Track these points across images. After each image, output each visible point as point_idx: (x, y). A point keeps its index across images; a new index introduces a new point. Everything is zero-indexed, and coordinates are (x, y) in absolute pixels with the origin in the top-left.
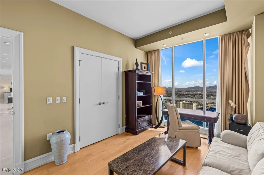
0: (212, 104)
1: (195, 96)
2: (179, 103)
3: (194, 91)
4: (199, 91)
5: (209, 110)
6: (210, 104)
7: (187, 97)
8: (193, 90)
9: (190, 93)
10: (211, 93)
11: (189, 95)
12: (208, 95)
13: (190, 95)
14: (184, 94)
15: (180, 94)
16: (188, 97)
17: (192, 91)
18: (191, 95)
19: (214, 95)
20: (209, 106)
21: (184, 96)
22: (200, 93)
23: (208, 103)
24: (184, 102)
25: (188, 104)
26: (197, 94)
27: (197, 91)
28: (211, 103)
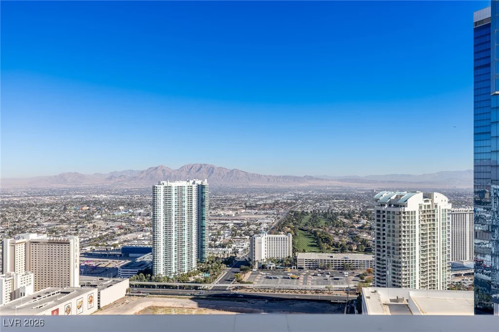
0: (126, 234)
1: (65, 209)
2: (13, 245)
3: (61, 192)
4: (77, 189)
5: (121, 255)
6: (119, 235)
7: (36, 214)
8: (55, 186)
9: (47, 200)
10: (116, 197)
11: (42, 205)
12: (110, 202)
13: (48, 205)
14: (21, 206)
15: (7, 206)
16: (39, 215)
17: (51, 193)
18: (52, 206)
19: (128, 204)
20: (117, 242)
21: (24, 213)
22: (82, 198)
23: (114, 233)
24: (34, 237)
25: (50, 243)
26: (72, 203)
27: (70, 189)
28: (123, 231)
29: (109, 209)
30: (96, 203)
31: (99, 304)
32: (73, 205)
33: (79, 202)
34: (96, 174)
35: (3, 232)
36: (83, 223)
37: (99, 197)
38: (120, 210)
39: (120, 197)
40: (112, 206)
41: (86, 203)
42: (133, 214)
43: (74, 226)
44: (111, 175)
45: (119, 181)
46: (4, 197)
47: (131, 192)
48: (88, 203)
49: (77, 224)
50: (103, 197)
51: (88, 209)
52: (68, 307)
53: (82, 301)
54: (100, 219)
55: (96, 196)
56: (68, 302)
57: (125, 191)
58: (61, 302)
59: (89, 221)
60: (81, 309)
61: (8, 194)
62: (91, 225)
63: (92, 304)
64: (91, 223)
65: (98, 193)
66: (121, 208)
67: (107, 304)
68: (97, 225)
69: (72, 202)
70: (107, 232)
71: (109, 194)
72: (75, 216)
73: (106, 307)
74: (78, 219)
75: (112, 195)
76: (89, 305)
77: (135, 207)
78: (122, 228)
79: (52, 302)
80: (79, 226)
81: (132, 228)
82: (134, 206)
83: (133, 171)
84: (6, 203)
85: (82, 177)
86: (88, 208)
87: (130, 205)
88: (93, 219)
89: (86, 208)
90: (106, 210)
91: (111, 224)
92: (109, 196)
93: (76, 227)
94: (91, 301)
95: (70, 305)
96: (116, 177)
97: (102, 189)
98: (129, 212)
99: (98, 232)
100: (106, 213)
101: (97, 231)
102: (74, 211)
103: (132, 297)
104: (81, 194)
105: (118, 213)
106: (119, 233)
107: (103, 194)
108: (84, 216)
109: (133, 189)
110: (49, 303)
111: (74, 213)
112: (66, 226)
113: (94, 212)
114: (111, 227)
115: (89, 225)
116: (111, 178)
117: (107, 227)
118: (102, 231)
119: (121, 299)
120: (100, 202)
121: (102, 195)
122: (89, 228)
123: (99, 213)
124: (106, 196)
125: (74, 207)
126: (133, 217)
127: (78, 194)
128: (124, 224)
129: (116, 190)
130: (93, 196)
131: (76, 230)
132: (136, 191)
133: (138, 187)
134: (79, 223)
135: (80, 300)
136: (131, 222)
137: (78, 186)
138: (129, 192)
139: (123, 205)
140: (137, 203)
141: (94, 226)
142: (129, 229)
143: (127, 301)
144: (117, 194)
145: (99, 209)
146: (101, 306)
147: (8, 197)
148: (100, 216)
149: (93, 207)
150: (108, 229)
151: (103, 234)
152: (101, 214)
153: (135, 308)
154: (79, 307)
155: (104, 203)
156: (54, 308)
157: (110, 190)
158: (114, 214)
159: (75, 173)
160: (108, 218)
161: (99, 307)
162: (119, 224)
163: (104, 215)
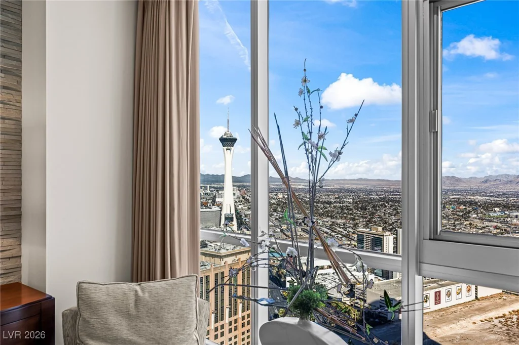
29: (485, 210)
30: (471, 203)
31: (476, 294)
32: (451, 204)
33: (457, 201)
34: (471, 178)
35: (396, 222)
36: (460, 220)
37: (475, 198)
38: (495, 211)
39: (495, 199)
40: (488, 206)
41: (462, 203)
42: (509, 216)
43: (453, 222)
44: (486, 179)
45: (494, 185)
46: (397, 195)
47: (507, 194)
48: (464, 203)
49: (455, 221)
50: (478, 198)
51: (465, 209)
52: (449, 291)
53: (461, 289)
54: (476, 219)
55: (472, 197)
56: (449, 287)
57: (501, 193)
58: (442, 286)
59: (466, 219)
60: (460, 295)
61: (400, 193)
62: (468, 223)
63: (470, 293)
64: (468, 221)
65: (474, 195)
66: (497, 209)
67: (484, 296)
68: (473, 223)
69: (450, 201)
70: (483, 230)
71: (484, 196)
72: (453, 214)
73: (484, 298)
74: (456, 216)
75: (487, 196)
76: (467, 293)
77: (512, 210)
78: (498, 229)
79: (435, 285)
80: (456, 223)
81: (508, 229)
82: (511, 208)
83: (509, 175)
84: (398, 199)
85: (458, 180)
86: (464, 207)
87: (506, 207)
88: (469, 217)
89: (462, 207)
90: (482, 210)
91: (487, 223)
92: (484, 198)
93: (454, 223)
94: (469, 291)
95: (450, 290)
96: (490, 181)
97: (477, 191)
98: (505, 214)
99: (475, 230)
100: (482, 213)
101: (474, 228)
102: (452, 210)
103: (509, 295)
104: (458, 195)
105: (494, 214)
106: (495, 232)
107: (478, 195)
108: (461, 214)
109: (508, 192)
110: (433, 285)
111: (452, 211)
112: (445, 222)
113: (469, 212)
114: (487, 226)
115: (466, 223)
116: (486, 182)
117: (483, 225)
118: (478, 229)
119: (498, 294)
120: (476, 203)
121: (477, 197)
122: (466, 225)
123: (475, 212)
124: (481, 198)
125: (452, 206)
126: (509, 219)
127: (455, 195)
128: (500, 225)
129: (491, 192)
130: (469, 197)
131: (454, 226)
132: (512, 194)
133: (513, 191)
134: (457, 220)
135: (459, 288)
136: (507, 223)
137: (455, 188)
138: (504, 194)
139: (499, 207)
140: (514, 206)
141: (471, 224)
142: (505, 230)
143: (504, 297)
144: (491, 196)
145: (475, 209)
146: (479, 297)
147: (399, 195)
148: (476, 216)
149: (469, 207)
150: (484, 228)
151: (479, 232)
152: (477, 214)
153: (513, 305)
154: (458, 294)
155: (479, 204)
156: (437, 290)
157: (485, 193)
158: (489, 215)
159: (453, 177)
160: (484, 218)
161: (476, 297)
162: (496, 224)
163: (480, 215)
